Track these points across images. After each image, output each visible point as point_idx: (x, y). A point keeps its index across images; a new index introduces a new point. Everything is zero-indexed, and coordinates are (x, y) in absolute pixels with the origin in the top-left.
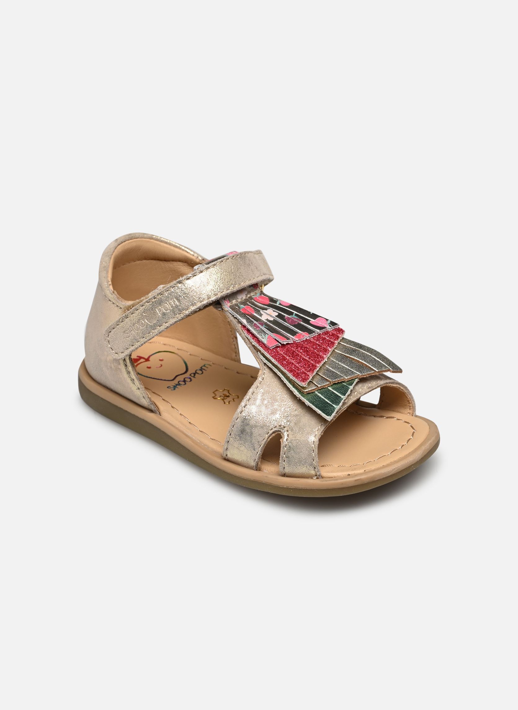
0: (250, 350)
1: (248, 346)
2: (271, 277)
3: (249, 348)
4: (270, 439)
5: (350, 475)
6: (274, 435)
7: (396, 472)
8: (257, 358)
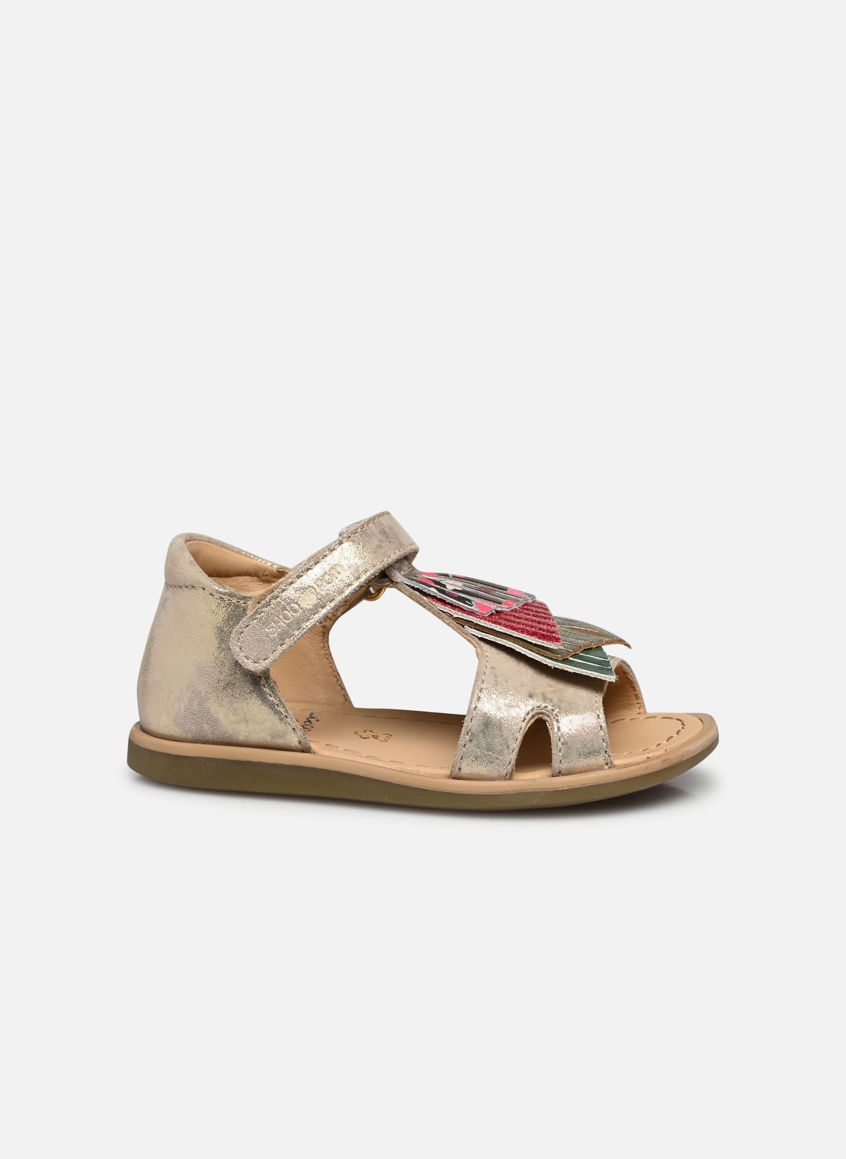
0: (451, 627)
1: (446, 623)
2: (413, 547)
3: (448, 624)
4: (529, 728)
5: (649, 758)
6: (533, 721)
7: (702, 750)
8: (465, 635)
